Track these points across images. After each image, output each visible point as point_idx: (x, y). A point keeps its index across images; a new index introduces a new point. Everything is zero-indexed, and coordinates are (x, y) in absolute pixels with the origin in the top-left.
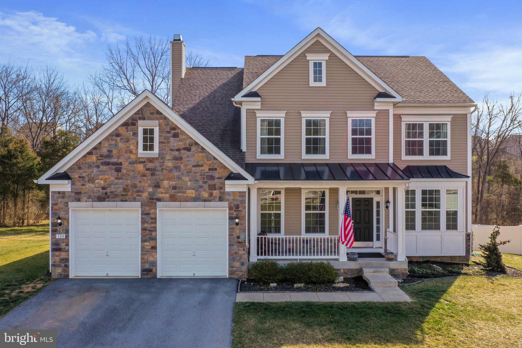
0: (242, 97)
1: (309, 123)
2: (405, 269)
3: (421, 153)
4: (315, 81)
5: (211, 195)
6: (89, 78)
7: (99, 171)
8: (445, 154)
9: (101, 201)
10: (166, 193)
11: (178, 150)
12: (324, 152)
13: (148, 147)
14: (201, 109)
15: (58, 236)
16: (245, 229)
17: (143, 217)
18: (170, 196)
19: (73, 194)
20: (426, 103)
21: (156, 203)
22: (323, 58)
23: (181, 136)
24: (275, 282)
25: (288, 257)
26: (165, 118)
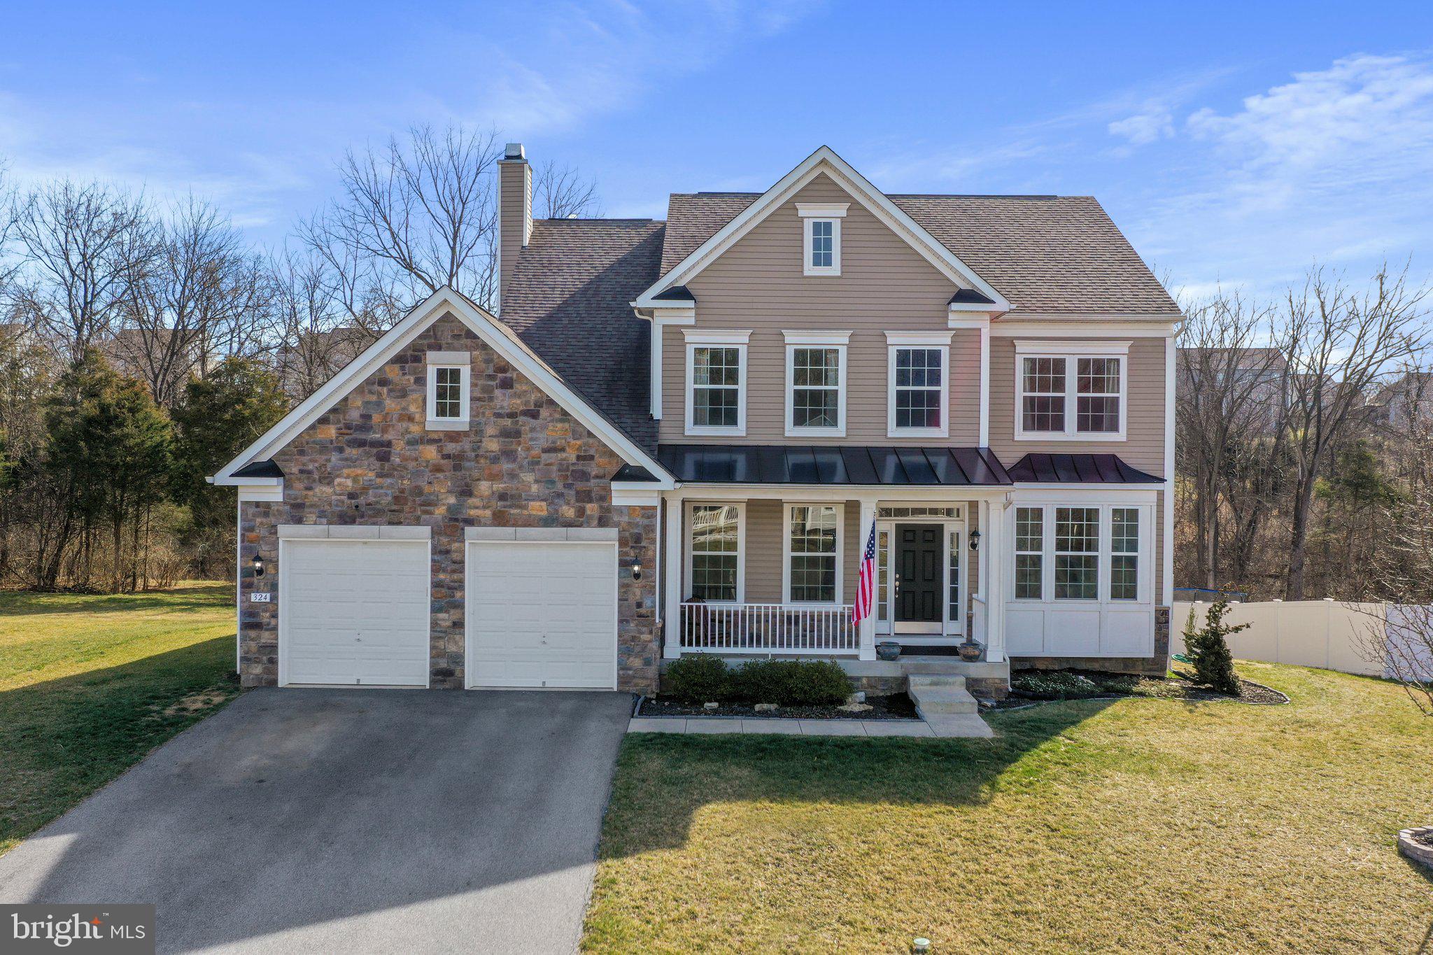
0: (653, 298)
1: (800, 356)
2: (1004, 680)
3: (1059, 425)
4: (817, 262)
5: (581, 512)
6: (298, 227)
7: (341, 460)
8: (1114, 427)
9: (345, 523)
10: (485, 508)
11: (512, 415)
12: (834, 423)
13: (448, 407)
14: (565, 321)
15: (254, 597)
16: (654, 587)
17: (436, 557)
18: (494, 514)
19: (287, 508)
20: (1072, 312)
21: (463, 529)
22: (834, 212)
23: (518, 387)
24: (716, 701)
25: (747, 650)
26: (485, 346)
